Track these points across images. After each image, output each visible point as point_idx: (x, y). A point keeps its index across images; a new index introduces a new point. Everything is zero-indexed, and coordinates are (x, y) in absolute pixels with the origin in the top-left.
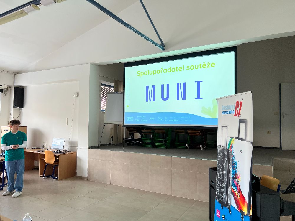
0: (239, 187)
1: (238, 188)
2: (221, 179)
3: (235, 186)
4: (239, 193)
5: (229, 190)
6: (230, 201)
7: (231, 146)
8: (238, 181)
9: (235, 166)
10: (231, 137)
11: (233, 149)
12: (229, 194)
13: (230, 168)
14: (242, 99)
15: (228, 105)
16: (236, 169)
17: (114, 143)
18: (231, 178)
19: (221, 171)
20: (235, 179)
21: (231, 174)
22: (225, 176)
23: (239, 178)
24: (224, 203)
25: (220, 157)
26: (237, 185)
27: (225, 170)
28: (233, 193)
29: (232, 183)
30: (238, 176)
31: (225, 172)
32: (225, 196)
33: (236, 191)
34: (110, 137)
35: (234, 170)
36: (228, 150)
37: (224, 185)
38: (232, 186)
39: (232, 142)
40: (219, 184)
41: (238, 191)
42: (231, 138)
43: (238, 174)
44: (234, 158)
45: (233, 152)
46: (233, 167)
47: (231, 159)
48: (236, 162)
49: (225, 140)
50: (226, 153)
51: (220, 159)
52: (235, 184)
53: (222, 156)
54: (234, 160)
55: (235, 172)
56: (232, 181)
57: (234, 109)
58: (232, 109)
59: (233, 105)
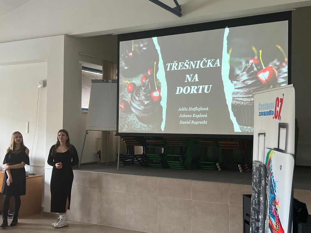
0: (278, 217)
1: (276, 219)
2: (257, 208)
3: (273, 217)
4: (277, 226)
5: (266, 223)
7: (269, 161)
8: (277, 210)
9: (274, 188)
11: (271, 164)
12: (265, 228)
13: (268, 193)
14: (283, 94)
16: (275, 193)
17: (102, 161)
18: (269, 206)
19: (256, 197)
20: (273, 207)
21: (269, 200)
22: (261, 204)
23: (277, 204)
25: (255, 177)
26: (275, 215)
27: (261, 195)
28: (271, 227)
29: (270, 212)
30: (277, 201)
31: (261, 198)
32: (260, 232)
33: (274, 223)
34: (96, 152)
35: (272, 194)
36: (266, 166)
38: (269, 217)
39: (270, 155)
40: (254, 216)
41: (277, 223)
42: (270, 150)
44: (272, 177)
45: (272, 169)
46: (271, 190)
47: (269, 179)
48: (274, 183)
49: (263, 154)
50: (263, 171)
51: (256, 179)
52: (273, 213)
53: (258, 175)
54: (273, 181)
55: (273, 196)
56: (270, 209)
57: (274, 109)
58: (271, 109)
59: (272, 103)
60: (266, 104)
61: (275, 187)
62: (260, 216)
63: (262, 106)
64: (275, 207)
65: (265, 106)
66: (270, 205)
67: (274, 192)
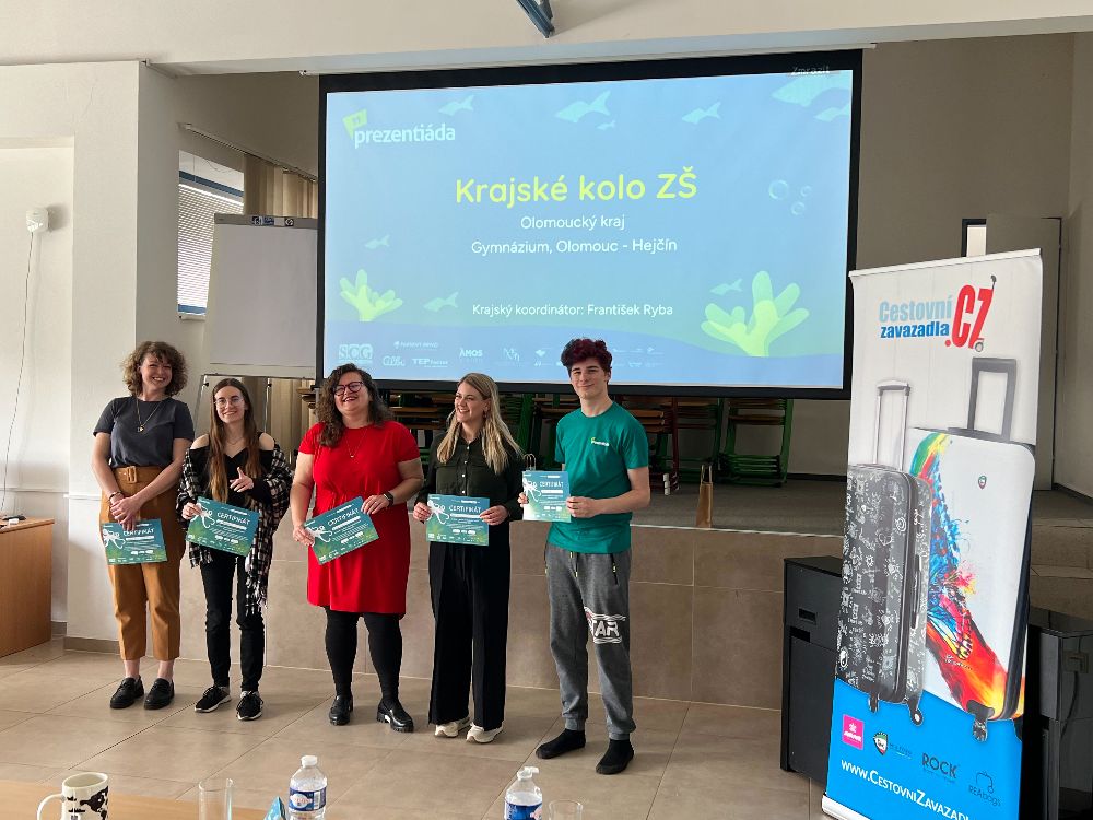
0: (969, 616)
1: (960, 623)
2: (873, 594)
3: (947, 619)
4: (965, 643)
5: (912, 635)
6: (920, 678)
7: (928, 465)
8: (962, 598)
9: (950, 539)
10: (932, 430)
11: (937, 474)
12: (911, 650)
13: (923, 551)
14: (994, 279)
15: (916, 304)
16: (955, 553)
18: (925, 589)
19: (870, 564)
20: (945, 591)
21: (926, 574)
22: (891, 584)
23: (964, 583)
24: (886, 689)
25: (866, 510)
26: (955, 614)
27: (892, 560)
28: (936, 645)
29: (931, 606)
30: (964, 576)
31: (893, 569)
32: (889, 662)
33: (949, 634)
35: (941, 555)
36: (912, 481)
37: (887, 620)
38: (929, 620)
39: (931, 449)
40: (860, 619)
41: (961, 635)
42: (930, 433)
43: (962, 570)
44: (941, 509)
45: (940, 488)
46: (937, 544)
47: (927, 513)
48: (950, 527)
49: (898, 443)
50: (900, 492)
51: (867, 517)
52: (945, 608)
53: (876, 505)
54: (943, 519)
55: (946, 562)
56: (930, 597)
57: (949, 317)
58: (937, 317)
59: (943, 302)
60: (912, 304)
61: (952, 535)
62: (887, 618)
63: (895, 309)
64: (953, 592)
65: (908, 311)
66: (930, 584)
67: (947, 551)
